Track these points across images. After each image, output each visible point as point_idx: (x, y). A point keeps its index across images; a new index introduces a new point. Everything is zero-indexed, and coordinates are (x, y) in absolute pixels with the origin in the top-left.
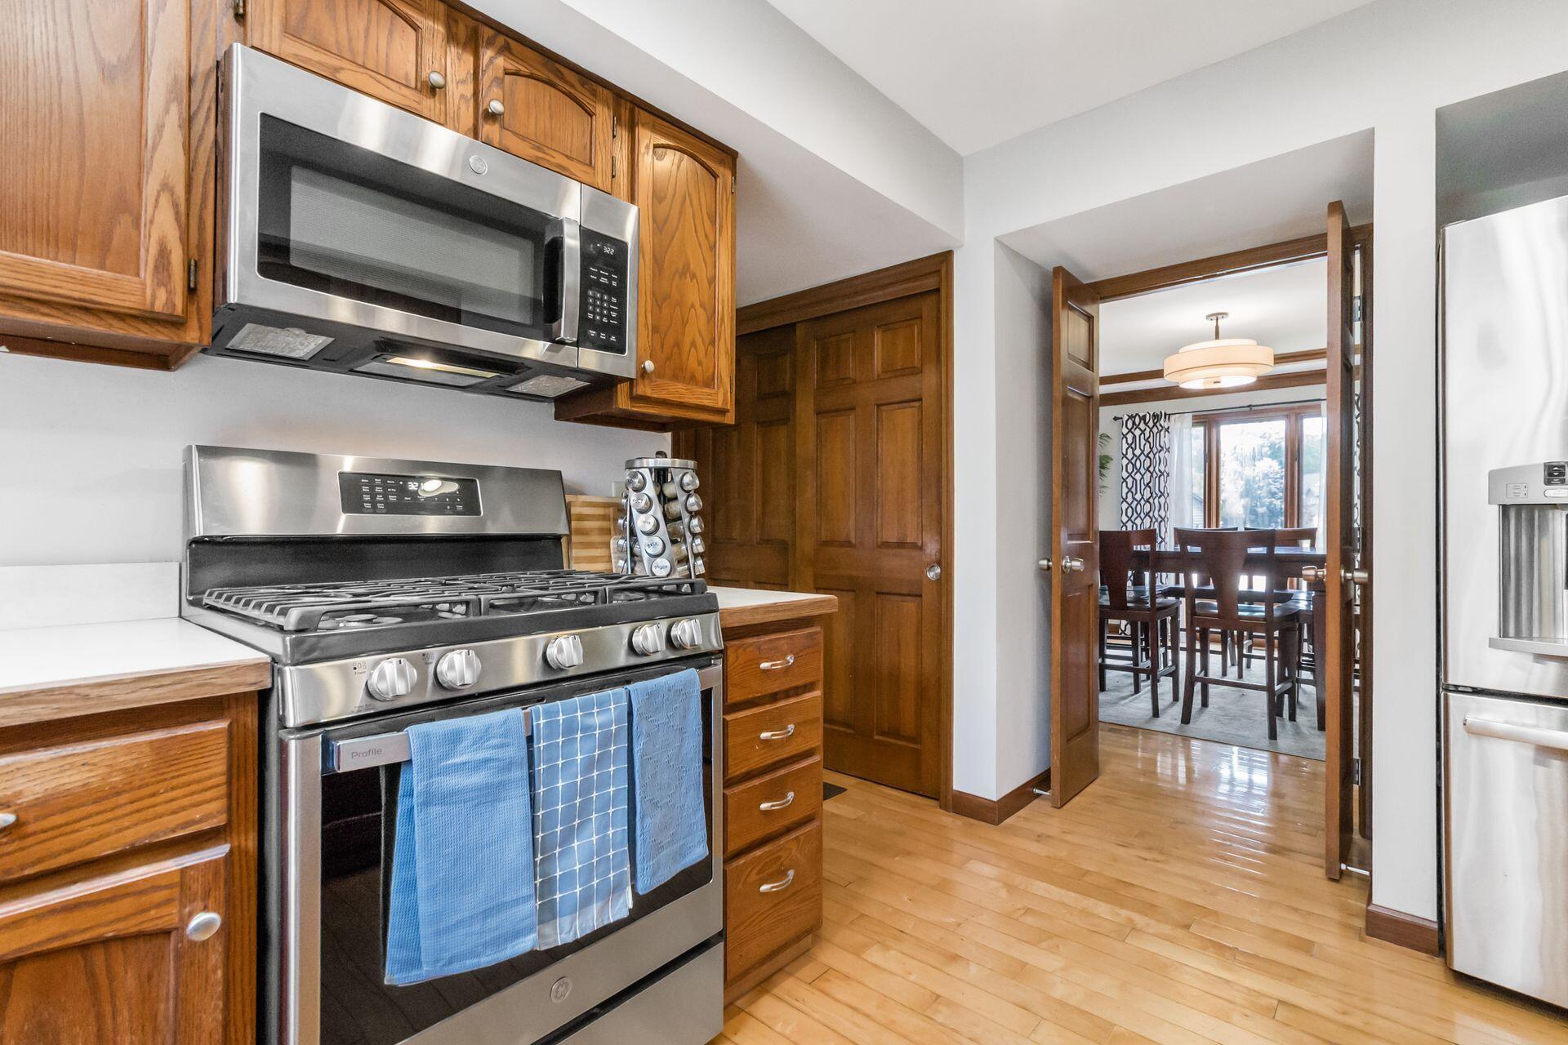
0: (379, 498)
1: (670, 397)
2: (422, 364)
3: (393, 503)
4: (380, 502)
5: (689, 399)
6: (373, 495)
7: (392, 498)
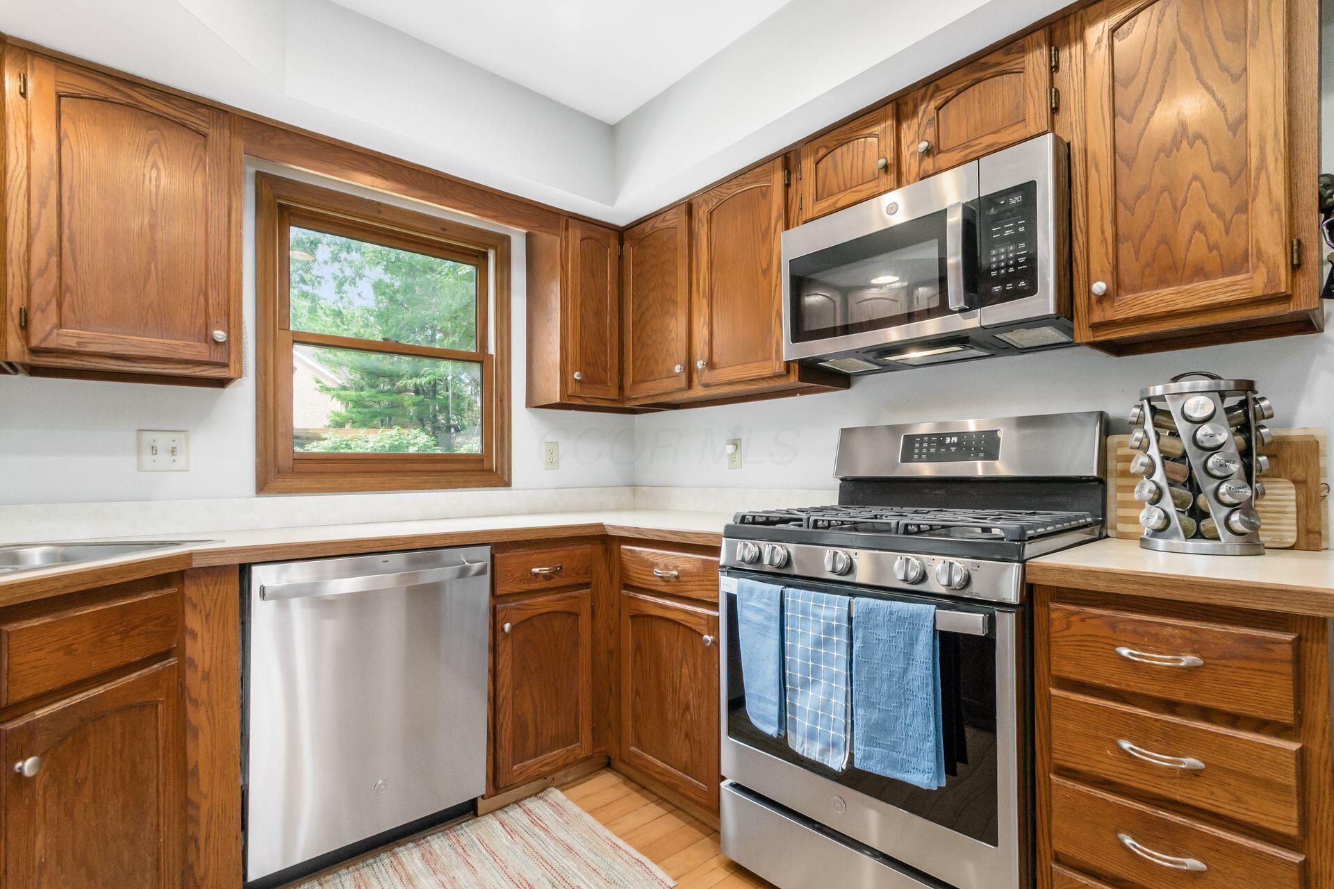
0: (925, 451)
1: (1150, 311)
2: (914, 355)
3: (932, 454)
4: (924, 454)
5: (1182, 304)
6: (921, 448)
7: (932, 450)
